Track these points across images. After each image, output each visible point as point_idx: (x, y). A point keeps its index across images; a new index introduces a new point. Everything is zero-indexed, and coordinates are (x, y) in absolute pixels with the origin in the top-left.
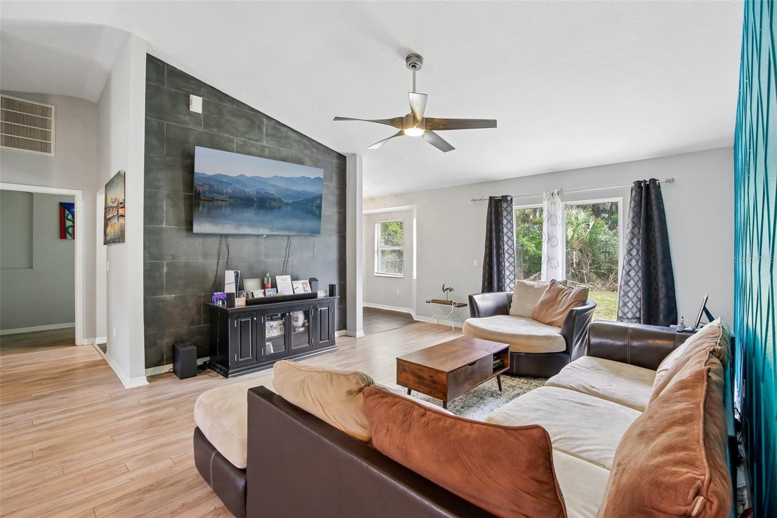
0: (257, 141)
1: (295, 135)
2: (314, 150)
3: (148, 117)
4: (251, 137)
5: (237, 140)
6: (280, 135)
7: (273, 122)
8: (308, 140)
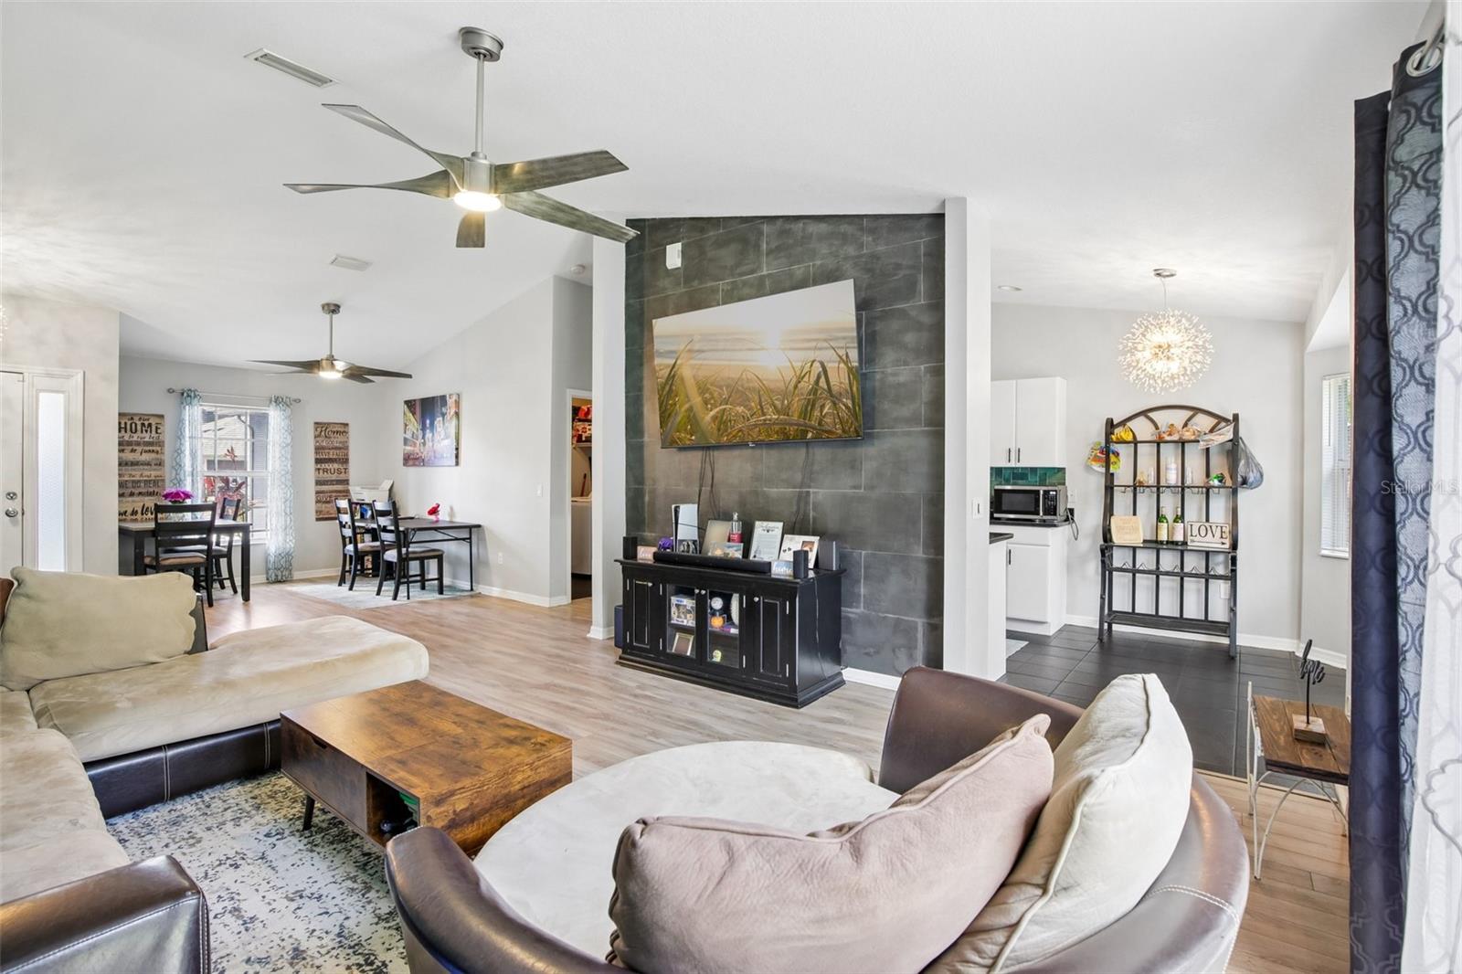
0: (752, 272)
1: (823, 227)
2: (867, 239)
3: (631, 301)
4: (744, 268)
5: (722, 285)
6: (791, 241)
7: (779, 223)
8: (850, 224)
